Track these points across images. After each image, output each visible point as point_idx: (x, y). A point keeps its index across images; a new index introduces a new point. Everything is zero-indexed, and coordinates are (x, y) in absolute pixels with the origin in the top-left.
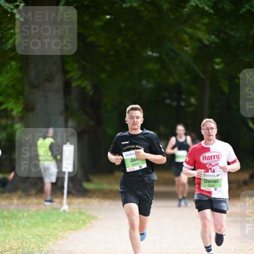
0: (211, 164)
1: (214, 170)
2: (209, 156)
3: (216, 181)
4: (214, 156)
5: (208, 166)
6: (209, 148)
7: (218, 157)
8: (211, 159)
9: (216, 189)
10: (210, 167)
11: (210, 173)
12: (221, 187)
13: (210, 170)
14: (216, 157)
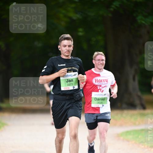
0: (101, 86)
1: (103, 90)
2: (100, 80)
3: (103, 99)
4: (104, 80)
5: (98, 87)
6: (99, 74)
7: (107, 81)
8: (102, 82)
9: (103, 105)
10: (100, 88)
11: (100, 93)
12: (107, 104)
13: (100, 90)
14: (105, 81)
